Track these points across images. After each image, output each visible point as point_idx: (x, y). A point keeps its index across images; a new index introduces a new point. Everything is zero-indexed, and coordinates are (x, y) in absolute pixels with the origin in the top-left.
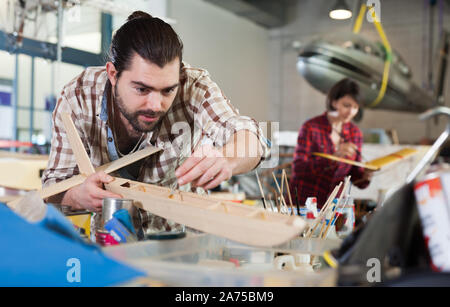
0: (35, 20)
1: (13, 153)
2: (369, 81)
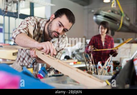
0: (11, 6)
2: (117, 23)
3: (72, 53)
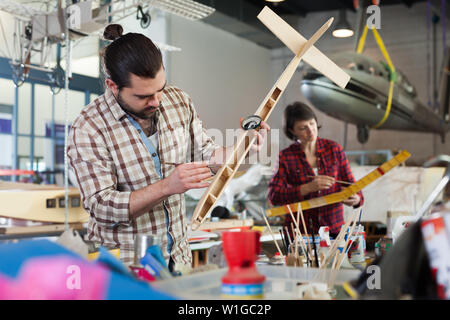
0: (41, 51)
1: (13, 182)
2: (375, 101)
3: (236, 197)
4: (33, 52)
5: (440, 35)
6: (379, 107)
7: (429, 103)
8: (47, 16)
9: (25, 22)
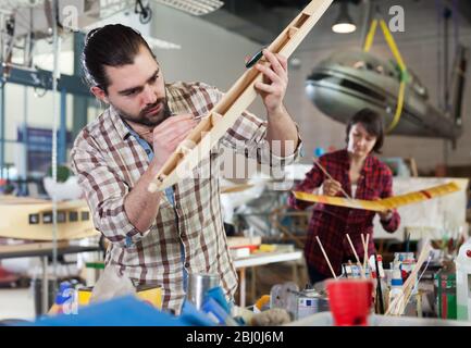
0: (23, 48)
2: (384, 104)
3: (235, 210)
4: (14, 50)
5: (451, 31)
6: (389, 110)
7: (440, 106)
8: (32, 9)
9: (6, 15)
